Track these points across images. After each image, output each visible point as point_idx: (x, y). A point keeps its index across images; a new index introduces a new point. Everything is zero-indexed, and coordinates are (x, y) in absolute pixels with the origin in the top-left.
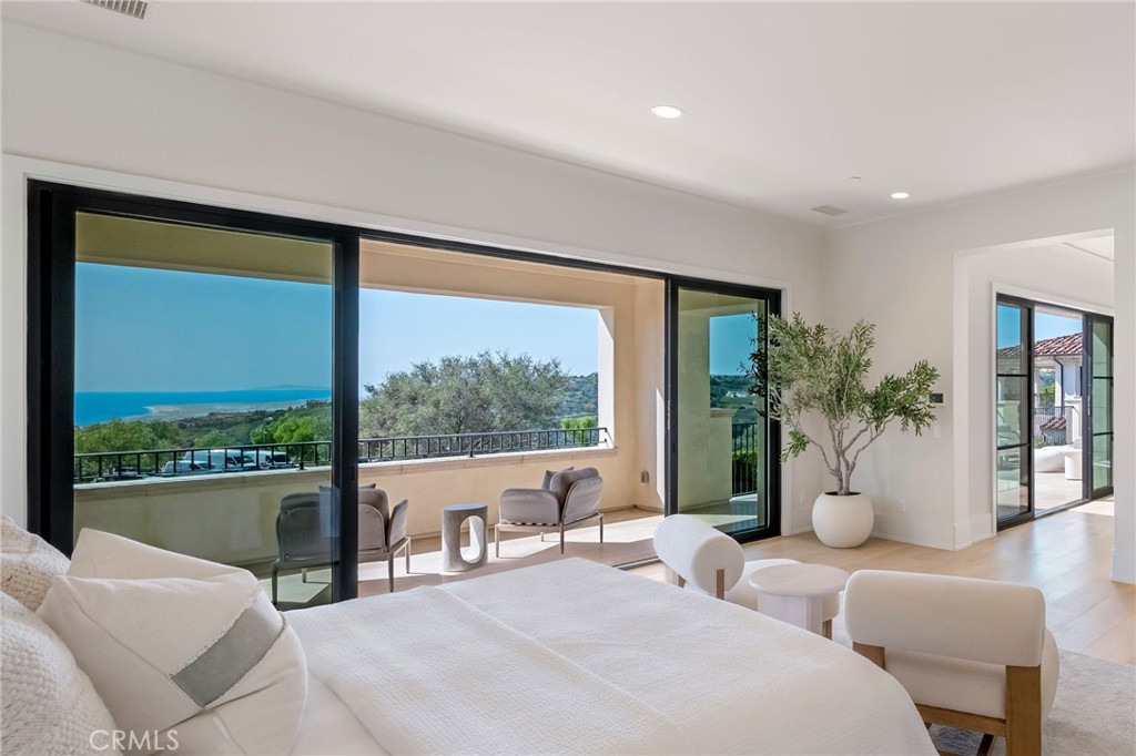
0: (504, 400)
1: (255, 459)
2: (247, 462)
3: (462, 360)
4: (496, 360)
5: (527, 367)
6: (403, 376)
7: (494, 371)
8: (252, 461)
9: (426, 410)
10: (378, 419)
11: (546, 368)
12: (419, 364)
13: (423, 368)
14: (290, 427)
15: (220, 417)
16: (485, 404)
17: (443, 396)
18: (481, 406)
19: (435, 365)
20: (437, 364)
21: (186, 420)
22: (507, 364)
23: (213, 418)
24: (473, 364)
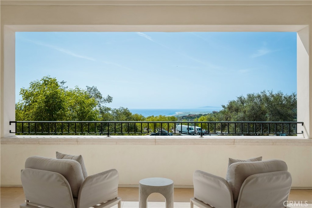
0: (271, 111)
1: (194, 129)
2: (192, 130)
3: (255, 95)
4: (268, 94)
5: (281, 97)
6: (234, 102)
7: (267, 99)
8: (193, 130)
9: (241, 114)
10: (225, 117)
11: (290, 97)
12: (239, 97)
13: (240, 98)
14: (202, 119)
15: (191, 116)
16: (264, 113)
17: (248, 109)
18: (262, 113)
19: (245, 97)
20: (246, 97)
21: (184, 116)
22: (273, 96)
23: (189, 116)
24: (259, 96)
